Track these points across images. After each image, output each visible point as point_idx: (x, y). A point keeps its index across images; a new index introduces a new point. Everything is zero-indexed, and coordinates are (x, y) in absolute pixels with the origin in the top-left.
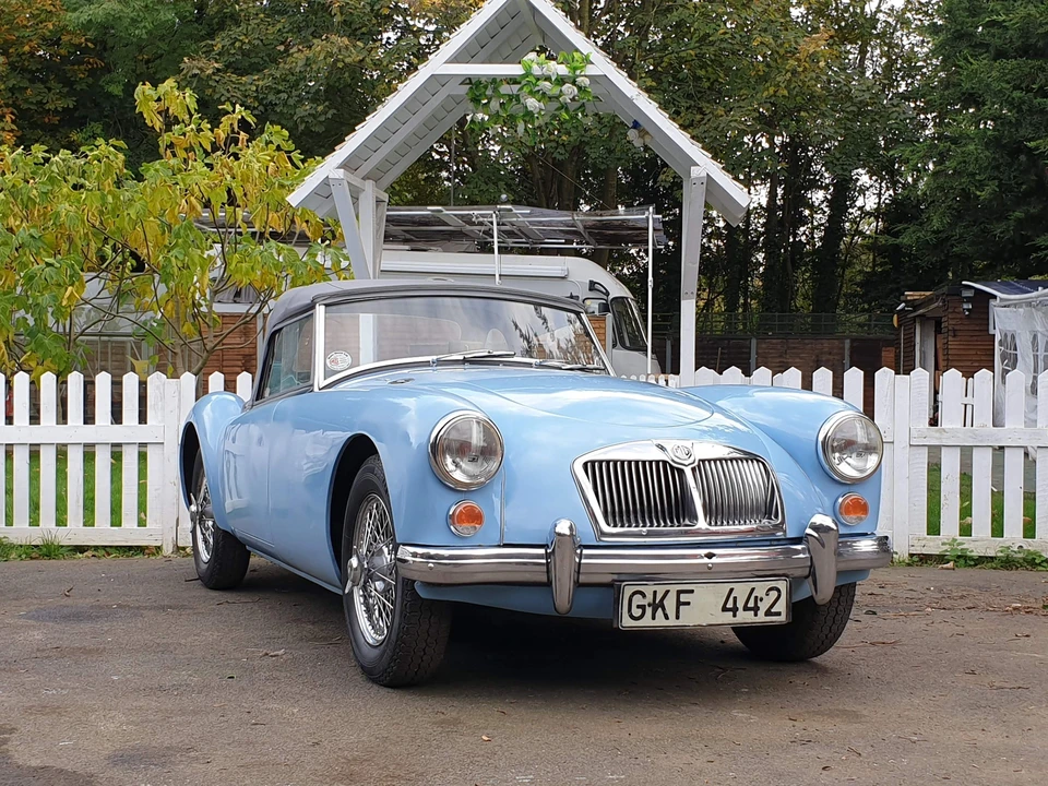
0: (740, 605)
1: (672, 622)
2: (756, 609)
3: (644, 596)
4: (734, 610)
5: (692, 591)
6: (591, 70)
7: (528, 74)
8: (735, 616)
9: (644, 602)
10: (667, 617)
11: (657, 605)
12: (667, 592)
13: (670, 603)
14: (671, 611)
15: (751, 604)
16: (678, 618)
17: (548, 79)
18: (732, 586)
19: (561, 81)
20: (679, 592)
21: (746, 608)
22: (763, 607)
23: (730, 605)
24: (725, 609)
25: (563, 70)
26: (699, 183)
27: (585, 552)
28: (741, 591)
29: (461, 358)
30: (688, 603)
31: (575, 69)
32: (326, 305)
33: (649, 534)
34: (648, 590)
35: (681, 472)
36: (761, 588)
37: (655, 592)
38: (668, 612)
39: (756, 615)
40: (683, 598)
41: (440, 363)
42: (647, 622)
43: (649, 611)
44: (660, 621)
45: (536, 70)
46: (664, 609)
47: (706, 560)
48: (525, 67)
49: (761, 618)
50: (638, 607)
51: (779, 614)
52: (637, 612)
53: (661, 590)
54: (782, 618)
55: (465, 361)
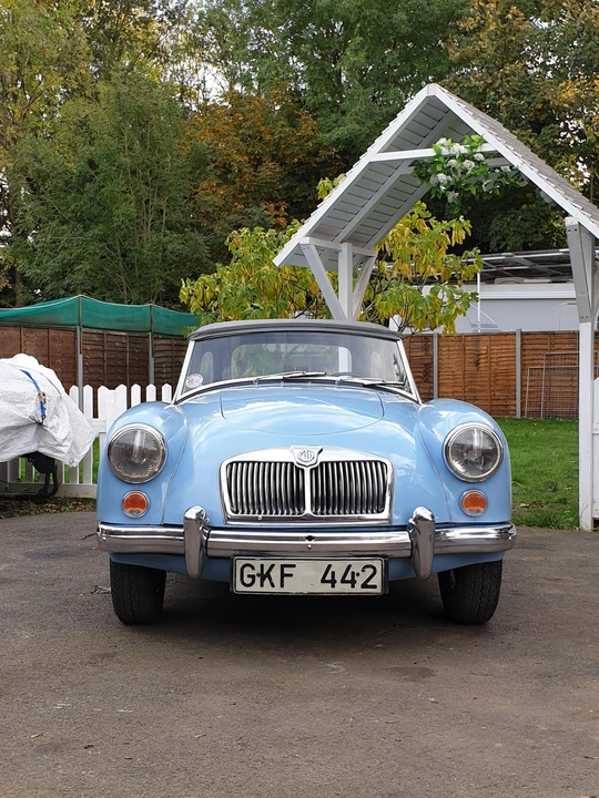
0: (338, 578)
1: (277, 589)
2: (353, 582)
3: (253, 568)
4: (333, 582)
5: (294, 566)
6: (486, 148)
7: (438, 155)
8: (333, 586)
9: (252, 573)
10: (273, 586)
11: (265, 576)
12: (273, 565)
13: (275, 574)
14: (276, 581)
15: (349, 578)
16: (282, 586)
17: (453, 157)
18: (330, 563)
19: (463, 157)
20: (283, 567)
21: (343, 581)
22: (360, 580)
23: (329, 577)
24: (323, 581)
25: (463, 149)
26: (573, 230)
27: (212, 532)
28: (339, 567)
29: (281, 377)
30: (291, 575)
31: (472, 148)
32: (196, 341)
33: (264, 520)
34: (257, 563)
36: (357, 566)
37: (262, 566)
38: (274, 581)
39: (353, 587)
40: (287, 571)
42: (256, 588)
43: (258, 580)
44: (267, 588)
45: (445, 152)
46: (270, 579)
47: (307, 542)
48: (436, 151)
49: (358, 589)
50: (249, 576)
51: (375, 587)
52: (248, 581)
53: (267, 564)
54: (378, 590)
55: (285, 380)
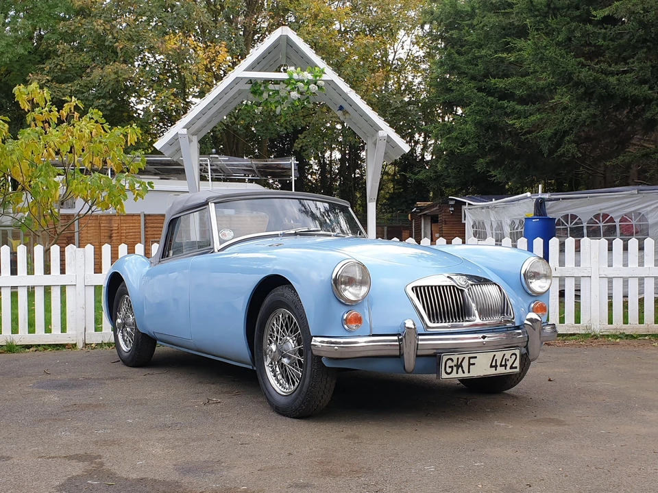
0: (498, 364)
1: (466, 375)
2: (505, 366)
3: (452, 360)
4: (496, 367)
5: (476, 357)
6: (324, 77)
7: (291, 78)
8: (496, 370)
9: (452, 364)
10: (464, 373)
11: (459, 366)
12: (464, 358)
13: (465, 364)
14: (466, 369)
15: (503, 363)
16: (469, 372)
17: (302, 81)
18: (495, 353)
19: (308, 83)
20: (470, 358)
21: (501, 366)
22: (509, 364)
23: (494, 364)
24: (491, 366)
25: (310, 77)
26: (383, 140)
27: (420, 337)
28: (499, 355)
29: (294, 232)
30: (474, 364)
31: (316, 76)
32: (215, 203)
33: (452, 327)
34: (455, 357)
35: (462, 291)
36: (508, 353)
37: (458, 358)
38: (464, 369)
39: (506, 369)
40: (472, 361)
41: (284, 235)
42: (454, 375)
43: (455, 369)
44: (461, 375)
45: (295, 76)
46: (462, 368)
47: (482, 340)
48: (289, 75)
49: (508, 370)
50: (450, 367)
51: (516, 368)
52: (449, 370)
53: (461, 357)
54: (518, 370)
55: (296, 234)
